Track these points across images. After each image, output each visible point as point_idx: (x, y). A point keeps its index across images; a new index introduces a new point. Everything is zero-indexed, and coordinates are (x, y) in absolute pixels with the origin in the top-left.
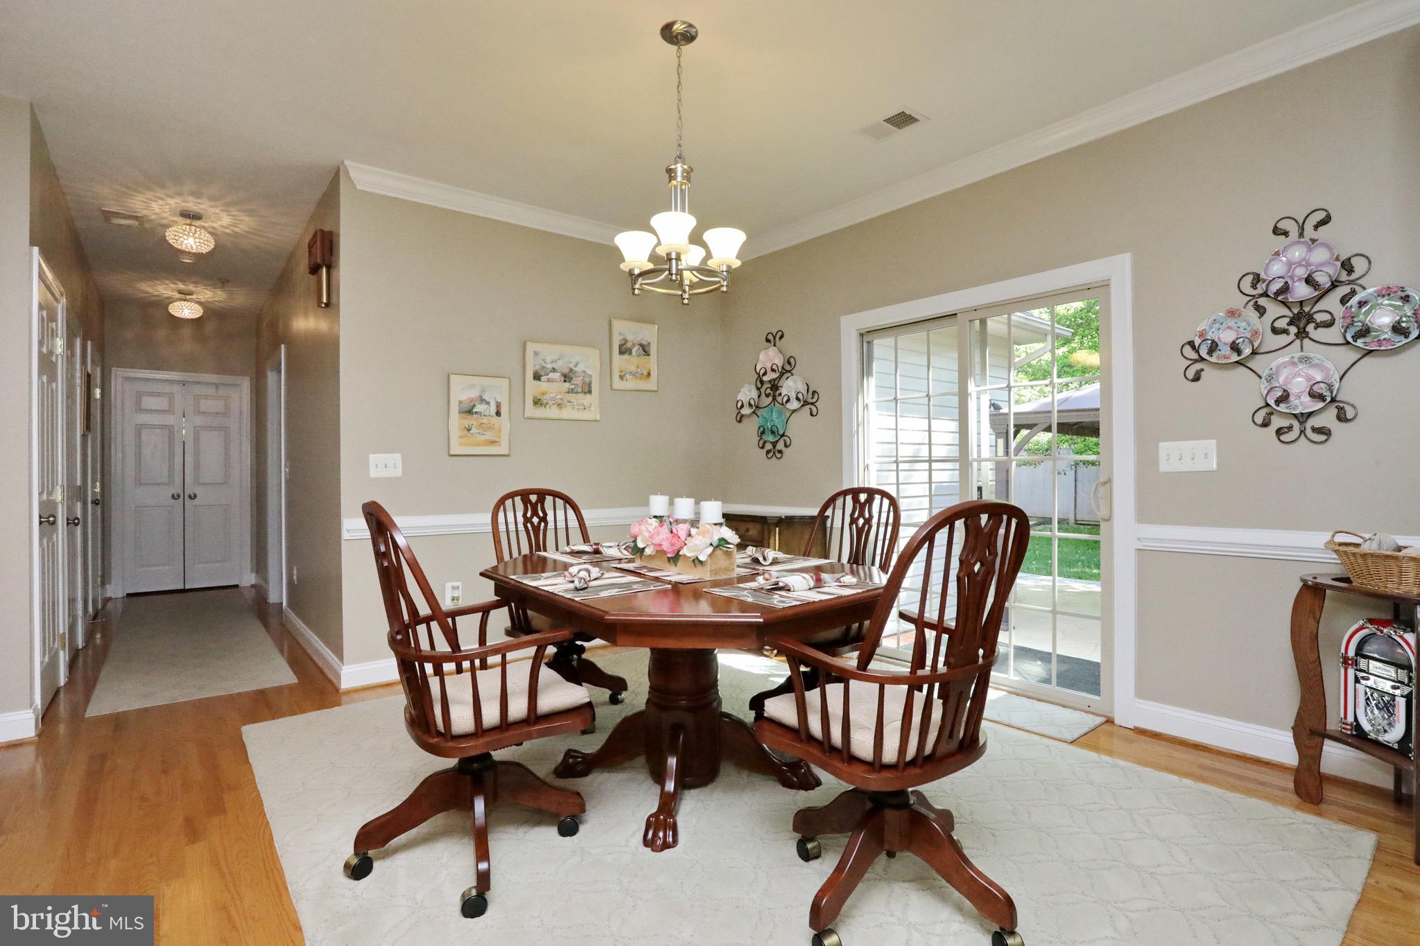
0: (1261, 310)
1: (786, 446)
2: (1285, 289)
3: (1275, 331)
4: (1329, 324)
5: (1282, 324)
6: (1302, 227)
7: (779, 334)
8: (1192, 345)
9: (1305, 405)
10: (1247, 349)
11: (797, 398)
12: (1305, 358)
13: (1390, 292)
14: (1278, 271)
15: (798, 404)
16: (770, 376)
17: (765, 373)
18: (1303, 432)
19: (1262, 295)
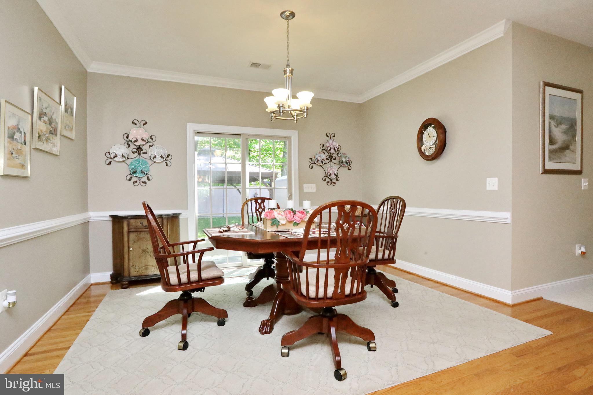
0: (325, 153)
1: (149, 179)
2: (330, 150)
3: (327, 159)
4: (335, 159)
5: (328, 157)
6: (331, 136)
7: (144, 122)
8: (311, 159)
9: (333, 176)
10: (324, 162)
11: (162, 157)
12: (332, 166)
13: (344, 154)
14: (328, 145)
15: (162, 160)
16: (140, 143)
17: (137, 141)
18: (331, 183)
19: (324, 150)
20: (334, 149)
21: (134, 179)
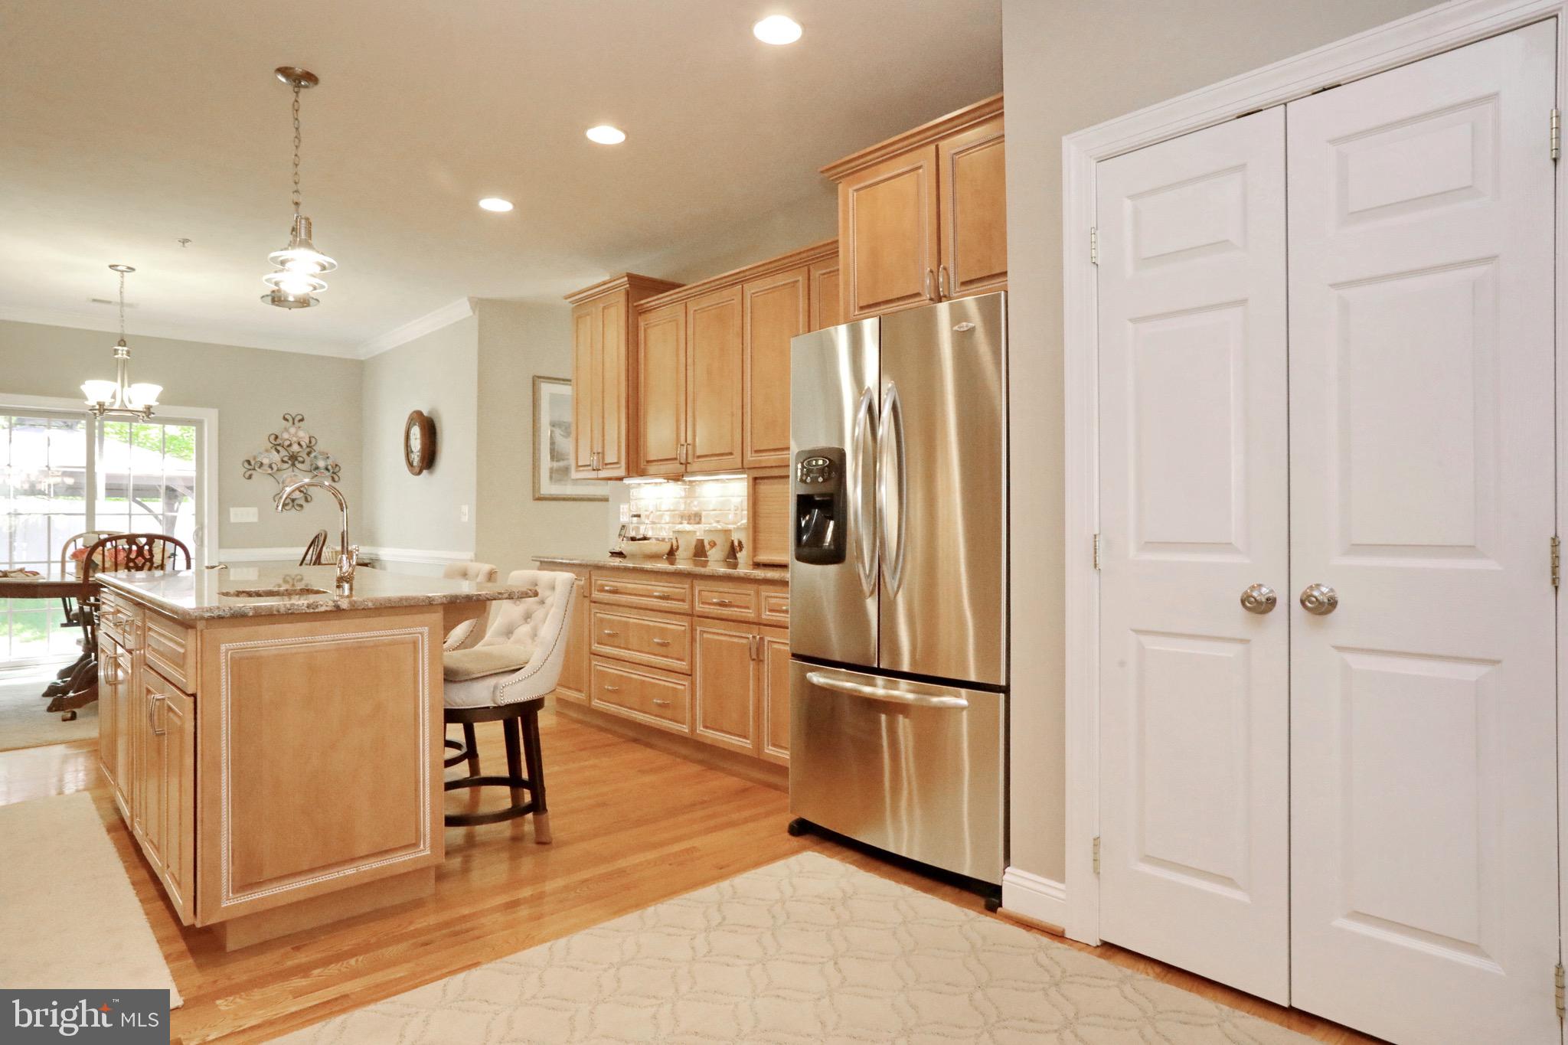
0: (278, 452)
2: (290, 445)
3: (283, 461)
4: (303, 462)
5: (286, 459)
6: (293, 419)
8: (249, 462)
9: (296, 494)
10: (275, 468)
13: (322, 453)
14: (286, 436)
18: (293, 506)
19: (279, 445)
20: (299, 444)
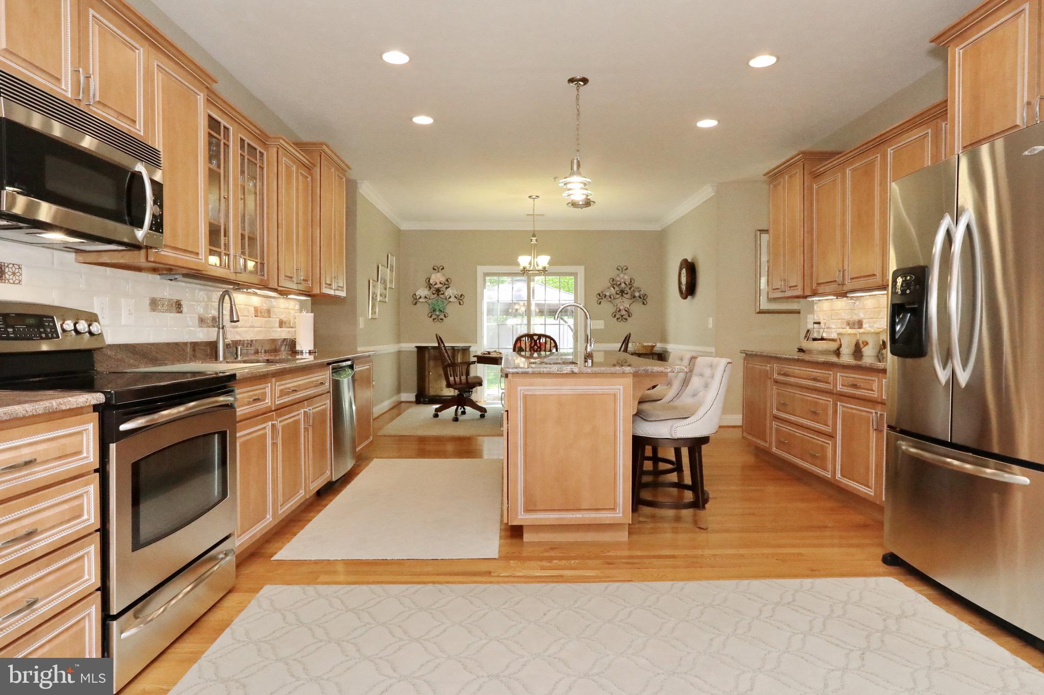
0: (614, 288)
1: (445, 316)
2: (620, 284)
3: (617, 294)
4: (627, 294)
5: (618, 292)
6: (622, 269)
7: (442, 267)
8: (599, 295)
9: (623, 312)
10: (612, 298)
11: (455, 297)
12: (623, 302)
13: (638, 288)
14: (618, 279)
15: (456, 300)
16: (439, 286)
17: (436, 284)
18: (622, 319)
19: (614, 284)
20: (625, 283)
21: (434, 317)
